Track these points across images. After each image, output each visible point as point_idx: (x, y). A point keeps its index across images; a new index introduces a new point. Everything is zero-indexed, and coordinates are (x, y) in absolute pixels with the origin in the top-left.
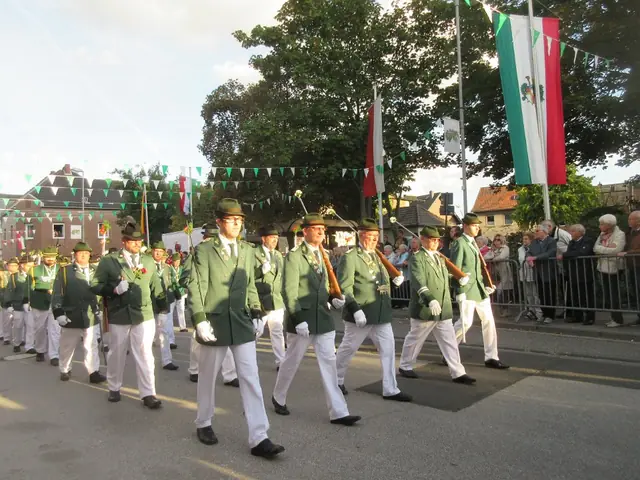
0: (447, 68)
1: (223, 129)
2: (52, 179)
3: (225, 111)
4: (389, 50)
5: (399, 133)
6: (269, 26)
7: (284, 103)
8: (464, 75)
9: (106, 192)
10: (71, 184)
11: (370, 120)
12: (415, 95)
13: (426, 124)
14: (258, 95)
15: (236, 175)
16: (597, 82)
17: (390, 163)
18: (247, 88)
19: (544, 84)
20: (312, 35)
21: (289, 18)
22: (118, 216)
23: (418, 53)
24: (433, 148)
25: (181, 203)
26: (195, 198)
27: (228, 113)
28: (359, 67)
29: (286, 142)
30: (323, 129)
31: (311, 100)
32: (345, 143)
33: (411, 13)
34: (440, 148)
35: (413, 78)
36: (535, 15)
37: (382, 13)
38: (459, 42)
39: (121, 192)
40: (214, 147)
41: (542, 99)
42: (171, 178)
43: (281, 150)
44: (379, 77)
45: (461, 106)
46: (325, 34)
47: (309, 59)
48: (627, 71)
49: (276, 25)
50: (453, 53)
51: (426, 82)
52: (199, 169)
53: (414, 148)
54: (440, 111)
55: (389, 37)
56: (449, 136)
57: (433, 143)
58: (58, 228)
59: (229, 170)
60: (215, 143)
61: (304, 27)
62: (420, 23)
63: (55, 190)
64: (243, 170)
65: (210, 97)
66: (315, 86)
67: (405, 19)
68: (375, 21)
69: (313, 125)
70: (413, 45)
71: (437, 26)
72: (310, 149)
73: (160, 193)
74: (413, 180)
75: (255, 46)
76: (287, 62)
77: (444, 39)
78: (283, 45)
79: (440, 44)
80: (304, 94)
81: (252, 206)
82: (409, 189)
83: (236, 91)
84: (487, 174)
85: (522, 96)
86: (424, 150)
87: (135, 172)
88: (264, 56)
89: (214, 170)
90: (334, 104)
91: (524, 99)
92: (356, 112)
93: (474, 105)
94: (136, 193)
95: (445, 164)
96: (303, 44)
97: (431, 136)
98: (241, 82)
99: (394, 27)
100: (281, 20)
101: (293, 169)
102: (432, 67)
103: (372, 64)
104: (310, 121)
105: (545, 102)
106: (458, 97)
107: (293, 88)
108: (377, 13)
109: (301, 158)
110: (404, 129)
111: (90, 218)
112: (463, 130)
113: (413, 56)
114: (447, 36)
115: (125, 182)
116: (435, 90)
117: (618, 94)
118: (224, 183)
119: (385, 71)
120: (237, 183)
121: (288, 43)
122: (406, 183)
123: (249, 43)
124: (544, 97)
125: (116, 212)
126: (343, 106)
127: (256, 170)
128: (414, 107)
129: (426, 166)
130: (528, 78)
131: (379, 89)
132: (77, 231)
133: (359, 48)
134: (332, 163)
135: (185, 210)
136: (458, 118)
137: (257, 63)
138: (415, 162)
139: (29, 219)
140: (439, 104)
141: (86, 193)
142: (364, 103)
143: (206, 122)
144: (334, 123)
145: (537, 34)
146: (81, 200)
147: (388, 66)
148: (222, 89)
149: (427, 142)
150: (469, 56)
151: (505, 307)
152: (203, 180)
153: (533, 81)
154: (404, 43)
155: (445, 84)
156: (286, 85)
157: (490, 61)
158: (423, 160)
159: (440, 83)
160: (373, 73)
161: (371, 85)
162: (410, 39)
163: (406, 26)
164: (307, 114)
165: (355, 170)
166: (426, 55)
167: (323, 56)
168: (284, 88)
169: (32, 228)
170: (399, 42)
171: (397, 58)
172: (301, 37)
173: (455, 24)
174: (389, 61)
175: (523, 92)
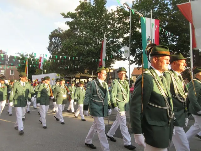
0: (126, 31)
1: (55, 43)
4: (110, 24)
5: (111, 49)
6: (73, 12)
7: (76, 36)
8: (131, 34)
9: (14, 60)
10: (2, 56)
11: (102, 45)
12: (116, 38)
13: (119, 47)
14: (68, 34)
15: (59, 58)
16: (169, 40)
17: (107, 58)
18: (64, 31)
19: (154, 39)
20: (86, 16)
21: (79, 11)
22: (18, 68)
23: (118, 26)
24: (121, 55)
25: (40, 65)
26: (44, 64)
27: (57, 38)
28: (100, 28)
29: (75, 49)
30: (88, 46)
31: (85, 37)
32: (94, 51)
33: (117, 13)
34: (123, 55)
35: (116, 33)
36: (153, 18)
37: (108, 12)
38: (130, 24)
39: (19, 61)
40: (52, 49)
42: (37, 57)
43: (74, 51)
44: (106, 31)
45: (130, 43)
46: (90, 17)
47: (84, 24)
48: (177, 37)
49: (75, 12)
50: (128, 27)
51: (120, 35)
52: (46, 55)
53: (115, 54)
54: (123, 44)
55: (110, 20)
56: (126, 52)
57: (121, 53)
59: (56, 56)
60: (52, 47)
61: (84, 14)
62: (119, 17)
64: (61, 57)
65: (52, 33)
66: (86, 32)
67: (115, 15)
68: (106, 15)
69: (84, 45)
70: (117, 23)
71: (124, 18)
72: (83, 52)
73: (33, 62)
74: (114, 64)
75: (68, 18)
76: (77, 25)
77: (126, 22)
78: (77, 19)
80: (82, 35)
81: (63, 68)
82: (113, 67)
83: (61, 32)
84: (136, 64)
85: (147, 42)
86: (118, 55)
87: (25, 54)
88: (70, 22)
89: (52, 56)
90: (91, 38)
91: (148, 43)
92: (98, 42)
93: (134, 43)
94: (24, 61)
95: (124, 60)
96: (83, 19)
97: (120, 51)
98: (62, 29)
99: (111, 17)
100: (76, 11)
101: (77, 58)
102: (122, 30)
103: (104, 27)
104: (83, 43)
106: (129, 40)
107: (79, 32)
108: (106, 11)
109: (80, 54)
110: (113, 48)
111: (8, 68)
112: (130, 50)
113: (117, 26)
114: (127, 21)
115: (21, 57)
116: (122, 37)
117: (175, 43)
118: (54, 60)
119: (108, 30)
120: (58, 61)
122: (112, 65)
126: (94, 39)
127: (65, 57)
128: (116, 42)
129: (118, 60)
130: (149, 37)
131: (106, 35)
132: (3, 72)
133: (100, 22)
134: (89, 57)
135: (41, 68)
136: (129, 47)
137: (68, 23)
138: (115, 58)
140: (123, 41)
141: (7, 60)
142: (101, 39)
143: (50, 40)
144: (91, 44)
145: (153, 24)
146: (5, 62)
148: (56, 30)
149: (119, 53)
150: (133, 28)
152: (47, 59)
153: (151, 37)
154: (114, 22)
155: (125, 36)
156: (77, 31)
157: (139, 30)
158: (118, 58)
159: (124, 35)
160: (104, 30)
161: (103, 34)
162: (116, 21)
163: (115, 17)
164: (83, 41)
165: (97, 60)
166: (120, 26)
167: (89, 23)
168: (76, 32)
170: (112, 22)
171: (111, 26)
172: (83, 17)
173: (130, 18)
174: (109, 27)
175: (148, 41)
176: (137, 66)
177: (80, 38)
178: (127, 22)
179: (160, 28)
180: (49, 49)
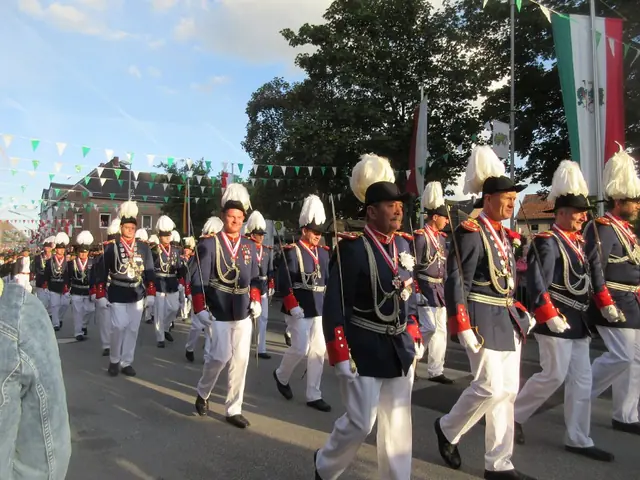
0: (498, 69)
1: (267, 127)
2: (100, 171)
3: (270, 109)
4: (438, 50)
5: (444, 136)
6: (317, 24)
7: (329, 102)
8: (516, 78)
9: (151, 185)
10: (118, 175)
11: (414, 123)
12: (463, 98)
13: (473, 127)
14: (303, 96)
15: (277, 173)
18: (292, 87)
19: (603, 84)
20: (361, 33)
23: (468, 54)
27: (273, 111)
28: (406, 68)
29: (329, 141)
30: (367, 131)
31: (356, 100)
32: (389, 144)
33: (462, 12)
35: (461, 80)
36: (597, 15)
37: (432, 12)
38: (513, 43)
39: (165, 185)
40: (257, 144)
41: (601, 103)
42: (213, 174)
43: (324, 149)
44: (426, 77)
45: (513, 108)
46: (373, 34)
47: (355, 58)
49: (324, 24)
50: (505, 54)
51: (475, 84)
52: (240, 166)
53: (459, 151)
55: (439, 37)
56: (497, 140)
58: (104, 219)
59: (270, 167)
60: (257, 140)
61: (352, 25)
62: (472, 23)
63: (103, 181)
64: (284, 168)
65: (255, 95)
66: (362, 86)
67: (456, 19)
68: (425, 20)
69: (356, 125)
70: (463, 45)
71: (488, 27)
72: (352, 150)
73: (203, 188)
74: (456, 184)
75: (302, 44)
76: (333, 61)
77: (496, 40)
78: (331, 44)
79: (491, 45)
80: (349, 94)
81: (292, 204)
82: (453, 193)
83: (281, 89)
84: (535, 181)
85: (578, 100)
87: (180, 166)
88: (311, 55)
89: (256, 167)
90: (378, 105)
91: (580, 103)
92: (401, 113)
93: (523, 109)
94: (179, 187)
96: (350, 43)
97: (478, 139)
98: (286, 80)
99: (444, 27)
100: (329, 19)
101: (334, 169)
102: (482, 69)
103: (419, 64)
104: (354, 120)
105: (604, 107)
106: (508, 100)
107: (337, 87)
108: (426, 9)
110: (451, 131)
112: (513, 135)
113: (463, 56)
114: (499, 36)
115: (170, 176)
116: (483, 94)
118: (265, 180)
119: (433, 71)
120: (278, 181)
121: (336, 41)
122: (449, 188)
123: (296, 41)
124: (605, 100)
125: (159, 205)
126: (388, 107)
127: (297, 168)
128: (461, 110)
130: (585, 82)
131: (426, 90)
133: (406, 48)
136: (508, 121)
137: (304, 62)
138: (460, 165)
139: (78, 209)
140: (487, 107)
141: (133, 184)
142: (410, 104)
144: (378, 124)
145: (599, 34)
146: (127, 192)
147: (436, 66)
148: (268, 87)
150: (522, 58)
152: (245, 176)
154: (454, 43)
155: (495, 86)
156: (331, 85)
157: (544, 63)
159: (490, 84)
160: (419, 73)
161: (417, 86)
162: (460, 40)
163: (456, 26)
164: (351, 114)
166: (476, 56)
167: (371, 54)
168: (328, 87)
169: (80, 217)
170: (448, 42)
171: (445, 58)
172: (349, 36)
173: (509, 24)
174: (438, 61)
175: (580, 97)
179: (627, 47)
180: (248, 150)
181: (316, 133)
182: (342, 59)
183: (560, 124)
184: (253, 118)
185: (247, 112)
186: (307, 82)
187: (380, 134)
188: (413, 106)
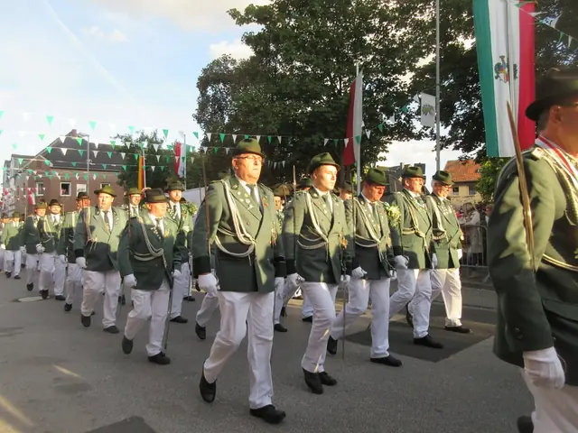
0: (424, 48)
1: (216, 100)
2: (63, 140)
3: (219, 83)
4: (371, 30)
5: (377, 108)
7: (272, 78)
8: (440, 55)
9: (110, 154)
11: (351, 96)
12: (394, 73)
13: (403, 99)
14: (249, 72)
15: (228, 141)
17: (368, 134)
18: (238, 62)
19: (518, 63)
20: (301, 14)
22: (119, 177)
23: (398, 33)
24: (408, 122)
25: (176, 166)
26: (188, 162)
27: (221, 85)
28: (342, 45)
29: (274, 113)
30: (307, 103)
31: (298, 76)
32: (327, 115)
35: (392, 57)
38: (438, 23)
39: (123, 155)
40: (208, 117)
41: (515, 77)
43: (269, 119)
44: (361, 55)
45: (438, 82)
46: (313, 14)
47: (297, 37)
49: (268, 4)
50: (430, 33)
51: (404, 61)
52: (196, 134)
53: (391, 122)
54: (416, 88)
55: (372, 18)
57: (409, 117)
58: (65, 187)
59: (222, 136)
60: (208, 112)
61: (293, 6)
62: (401, 5)
63: (64, 151)
64: (234, 137)
65: (205, 71)
66: (301, 62)
68: (359, 2)
69: (297, 98)
70: (394, 25)
71: (415, 9)
72: (294, 120)
73: (158, 157)
74: (387, 152)
75: (248, 23)
76: (276, 40)
77: (422, 21)
78: (275, 23)
79: (419, 26)
80: (291, 70)
82: (385, 159)
83: (229, 65)
84: (457, 148)
85: (495, 74)
86: (399, 123)
87: (135, 138)
88: (256, 34)
89: (209, 135)
91: (496, 78)
92: (338, 87)
93: (446, 83)
94: (136, 156)
95: (419, 137)
96: (292, 23)
97: (407, 111)
98: (233, 57)
99: (376, 8)
101: (280, 138)
102: (411, 47)
103: (354, 43)
104: (296, 93)
105: (518, 80)
106: (435, 75)
107: (280, 63)
109: (287, 128)
110: (383, 103)
111: (95, 177)
112: (438, 106)
113: (394, 36)
114: (426, 17)
115: (128, 144)
116: (412, 69)
118: (216, 149)
119: (367, 49)
120: (227, 149)
121: (279, 20)
122: (381, 154)
123: (242, 20)
124: (518, 75)
125: (117, 174)
126: (327, 81)
128: (392, 84)
129: (401, 138)
130: (502, 57)
131: (361, 66)
133: (343, 28)
134: (315, 134)
135: (180, 173)
136: (435, 95)
137: (250, 40)
138: (391, 134)
140: (415, 81)
141: (92, 154)
144: (318, 97)
146: (86, 162)
147: (370, 45)
148: (217, 63)
149: (403, 116)
150: (445, 37)
151: (474, 269)
152: (197, 146)
153: (508, 59)
154: (385, 23)
156: (275, 61)
157: (464, 42)
158: (399, 133)
159: (417, 61)
160: (355, 51)
161: (352, 63)
162: (391, 20)
163: (387, 7)
164: (294, 88)
165: (336, 140)
166: (405, 35)
167: (311, 33)
168: (273, 64)
169: (42, 186)
170: (380, 22)
171: (378, 37)
172: (290, 16)
173: (434, 7)
174: (371, 40)
175: (496, 72)
176: (460, 153)
177: (285, 79)
178: (425, 19)
180: (199, 122)
181: (262, 106)
182: (284, 37)
183: (479, 98)
184: (203, 93)
185: (198, 87)
186: (252, 58)
187: (319, 106)
188: (349, 80)
